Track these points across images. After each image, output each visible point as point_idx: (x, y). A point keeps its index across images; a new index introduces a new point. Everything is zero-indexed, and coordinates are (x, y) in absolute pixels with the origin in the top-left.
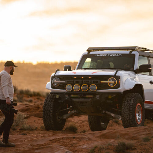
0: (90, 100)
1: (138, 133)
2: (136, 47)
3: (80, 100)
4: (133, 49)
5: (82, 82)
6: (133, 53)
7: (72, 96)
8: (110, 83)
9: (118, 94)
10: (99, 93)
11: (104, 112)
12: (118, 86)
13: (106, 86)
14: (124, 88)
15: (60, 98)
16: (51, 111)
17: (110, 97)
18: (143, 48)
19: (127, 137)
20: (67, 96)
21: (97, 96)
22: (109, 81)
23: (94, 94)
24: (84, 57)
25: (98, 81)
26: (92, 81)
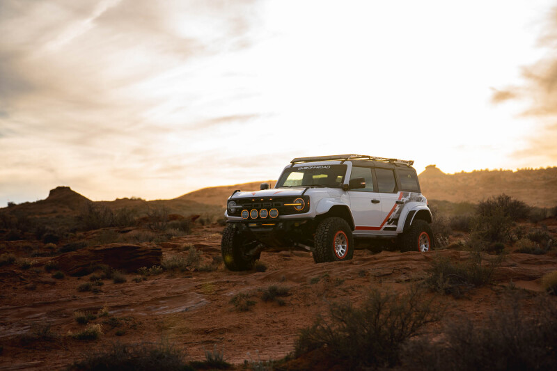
0: (271, 229)
1: (312, 272)
2: (350, 155)
3: (260, 230)
4: (346, 158)
5: (262, 206)
6: (345, 163)
7: (251, 225)
8: (296, 206)
9: (309, 219)
10: (282, 220)
11: (295, 244)
12: (307, 209)
13: (292, 210)
14: (316, 212)
15: (237, 229)
16: (231, 246)
17: (297, 225)
18: (364, 157)
19: (295, 278)
20: (244, 226)
21: (281, 224)
22: (295, 203)
23: (277, 221)
24: (287, 171)
25: (281, 203)
26: (274, 203)
